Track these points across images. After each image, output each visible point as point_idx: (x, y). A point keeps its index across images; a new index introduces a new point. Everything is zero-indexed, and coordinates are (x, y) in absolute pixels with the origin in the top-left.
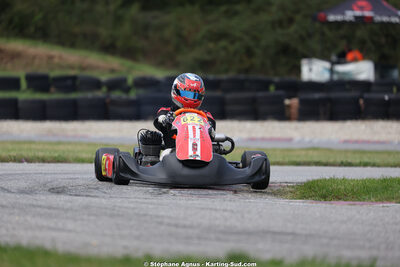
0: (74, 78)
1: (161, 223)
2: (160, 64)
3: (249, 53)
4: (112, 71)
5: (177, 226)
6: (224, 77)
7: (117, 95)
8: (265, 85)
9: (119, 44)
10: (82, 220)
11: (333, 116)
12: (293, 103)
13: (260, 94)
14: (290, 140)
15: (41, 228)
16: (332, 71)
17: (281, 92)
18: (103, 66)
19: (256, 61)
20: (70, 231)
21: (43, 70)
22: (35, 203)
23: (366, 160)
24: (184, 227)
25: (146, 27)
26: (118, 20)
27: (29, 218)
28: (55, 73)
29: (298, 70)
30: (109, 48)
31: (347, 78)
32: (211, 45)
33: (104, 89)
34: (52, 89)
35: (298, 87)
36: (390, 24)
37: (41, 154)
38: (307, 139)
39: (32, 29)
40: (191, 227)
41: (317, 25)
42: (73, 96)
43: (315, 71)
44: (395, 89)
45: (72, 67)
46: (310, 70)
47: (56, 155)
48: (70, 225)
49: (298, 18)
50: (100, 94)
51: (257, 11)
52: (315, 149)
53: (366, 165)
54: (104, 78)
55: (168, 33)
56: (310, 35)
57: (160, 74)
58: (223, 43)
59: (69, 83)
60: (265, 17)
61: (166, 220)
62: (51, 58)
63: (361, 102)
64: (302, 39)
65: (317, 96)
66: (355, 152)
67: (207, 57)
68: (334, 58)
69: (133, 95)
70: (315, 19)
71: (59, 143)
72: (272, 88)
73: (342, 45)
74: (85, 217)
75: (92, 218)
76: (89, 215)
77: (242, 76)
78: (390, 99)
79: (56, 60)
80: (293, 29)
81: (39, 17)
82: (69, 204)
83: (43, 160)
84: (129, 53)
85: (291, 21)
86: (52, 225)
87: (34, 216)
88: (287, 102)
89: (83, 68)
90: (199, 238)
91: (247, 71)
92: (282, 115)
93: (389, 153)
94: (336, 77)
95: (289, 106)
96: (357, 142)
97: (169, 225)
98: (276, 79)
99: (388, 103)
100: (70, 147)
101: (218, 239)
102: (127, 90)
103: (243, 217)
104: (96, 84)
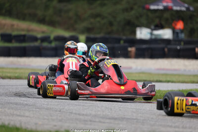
0: (24, 36)
1: (72, 113)
2: (67, 29)
3: (111, 24)
4: (43, 32)
5: (79, 114)
6: (98, 36)
7: (45, 44)
8: (118, 41)
9: (47, 19)
10: (33, 111)
11: (152, 56)
12: (132, 50)
13: (116, 45)
14: (130, 68)
15: (13, 115)
16: (151, 34)
17: (126, 44)
18: (38, 30)
19: (115, 28)
20: (27, 117)
21: (9, 32)
22: (9, 101)
23: (168, 79)
24: (83, 115)
25: (60, 11)
26: (47, 7)
27: (6, 110)
28: (15, 33)
29: (134, 33)
30: (42, 21)
31: (159, 37)
32: (92, 20)
33: (39, 42)
34: (13, 41)
35: (134, 42)
36: (181, 11)
37: (9, 75)
38: (139, 68)
39: (4, 11)
40: (86, 115)
41: (145, 11)
42: (24, 45)
43: (143, 33)
44: (182, 43)
45: (23, 30)
46: (141, 33)
47: (16, 75)
48: (27, 114)
49: (136, 7)
50: (37, 44)
51: (115, 4)
52: (143, 73)
53: (168, 82)
54: (39, 36)
55: (71, 14)
56: (141, 16)
57: (67, 34)
58: (98, 19)
59: (22, 38)
60: (119, 7)
61: (74, 112)
62: (13, 25)
63: (166, 50)
64: (137, 18)
65: (144, 46)
66: (163, 75)
67: (90, 26)
68: (153, 27)
69: (53, 44)
70: (144, 8)
71: (17, 69)
72: (122, 42)
73: (157, 21)
74: (34, 109)
75: (37, 109)
76: (36, 108)
77: (107, 36)
78: (180, 49)
79: (15, 27)
80: (133, 12)
81: (7, 5)
82: (26, 102)
83: (10, 78)
84: (52, 23)
85: (132, 9)
86: (18, 113)
87: (9, 109)
88: (130, 49)
89: (28, 31)
90: (91, 121)
91: (109, 33)
92: (127, 55)
93: (179, 75)
94: (153, 37)
95: (130, 52)
96: (164, 69)
97: (75, 114)
98: (124, 38)
99: (179, 50)
100: (22, 71)
101: (100, 122)
102: (50, 42)
103: (111, 110)
104: (35, 39)
